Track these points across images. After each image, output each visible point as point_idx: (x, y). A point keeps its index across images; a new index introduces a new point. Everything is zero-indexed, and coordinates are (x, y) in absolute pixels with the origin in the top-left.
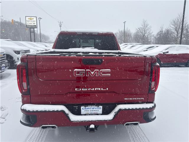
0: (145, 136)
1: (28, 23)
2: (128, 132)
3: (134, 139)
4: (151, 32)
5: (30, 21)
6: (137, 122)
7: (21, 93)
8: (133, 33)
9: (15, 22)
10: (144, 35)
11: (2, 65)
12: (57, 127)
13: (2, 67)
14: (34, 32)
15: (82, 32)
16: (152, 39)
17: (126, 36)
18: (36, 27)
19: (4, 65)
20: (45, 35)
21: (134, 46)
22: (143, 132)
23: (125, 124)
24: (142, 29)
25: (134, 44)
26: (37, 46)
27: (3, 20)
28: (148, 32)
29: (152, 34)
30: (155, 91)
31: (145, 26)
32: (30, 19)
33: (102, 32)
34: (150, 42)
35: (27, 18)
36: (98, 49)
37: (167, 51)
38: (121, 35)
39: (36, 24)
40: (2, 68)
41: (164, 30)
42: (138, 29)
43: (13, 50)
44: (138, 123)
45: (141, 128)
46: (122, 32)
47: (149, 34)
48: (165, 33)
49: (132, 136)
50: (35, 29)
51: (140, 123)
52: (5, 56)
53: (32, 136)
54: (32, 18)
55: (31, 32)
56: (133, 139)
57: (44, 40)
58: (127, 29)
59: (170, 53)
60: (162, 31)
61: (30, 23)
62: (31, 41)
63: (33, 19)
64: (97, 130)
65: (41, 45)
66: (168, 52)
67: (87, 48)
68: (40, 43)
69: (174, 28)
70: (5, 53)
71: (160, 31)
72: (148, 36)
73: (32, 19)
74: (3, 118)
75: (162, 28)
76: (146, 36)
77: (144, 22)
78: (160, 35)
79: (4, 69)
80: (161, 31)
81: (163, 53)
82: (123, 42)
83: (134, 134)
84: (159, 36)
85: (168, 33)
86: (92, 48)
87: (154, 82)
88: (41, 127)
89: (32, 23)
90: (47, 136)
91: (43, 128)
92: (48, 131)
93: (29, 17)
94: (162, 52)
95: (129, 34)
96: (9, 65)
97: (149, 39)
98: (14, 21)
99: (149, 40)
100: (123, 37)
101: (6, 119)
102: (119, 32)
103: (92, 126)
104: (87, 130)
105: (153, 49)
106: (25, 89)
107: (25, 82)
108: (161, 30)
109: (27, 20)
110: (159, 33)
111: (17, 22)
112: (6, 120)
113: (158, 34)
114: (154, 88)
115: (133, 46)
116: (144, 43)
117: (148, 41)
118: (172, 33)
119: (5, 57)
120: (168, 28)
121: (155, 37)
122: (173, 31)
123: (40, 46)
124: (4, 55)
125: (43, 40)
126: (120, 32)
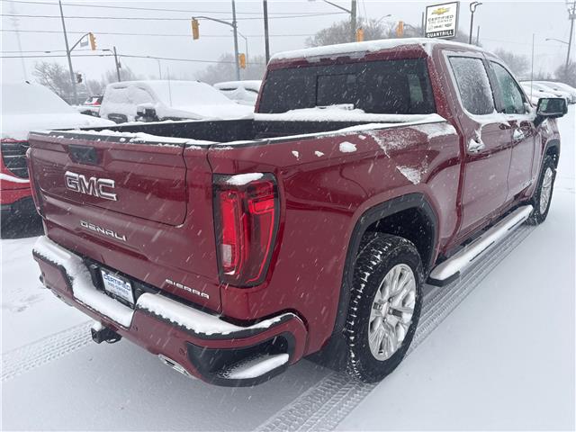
1: (432, 27)
5: (436, 19)
18: (452, 34)
32: (439, 14)
35: (431, 10)
54: (446, 7)
61: (437, 26)
63: (447, 10)
67: (334, 105)
89: (444, 23)
93: (437, 8)
109: (429, 16)
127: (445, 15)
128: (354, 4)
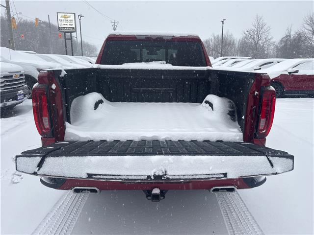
0: (248, 211)
1: (62, 25)
2: (220, 202)
3: (229, 215)
4: (270, 37)
5: (64, 20)
6: (233, 187)
7: (41, 134)
8: (238, 40)
9: (40, 23)
10: (257, 43)
11: (19, 92)
12: (98, 190)
13: (19, 95)
14: (71, 39)
15: (146, 36)
16: (271, 50)
17: (226, 45)
18: (73, 30)
19: (21, 92)
20: (89, 44)
21: (238, 62)
22: (244, 204)
23: (212, 189)
24: (254, 33)
25: (239, 58)
26: (75, 62)
27: (22, 20)
28: (263, 38)
29: (271, 41)
30: (266, 134)
31: (260, 26)
32: (65, 18)
33: (178, 36)
34: (267, 54)
35: (60, 15)
36: (173, 65)
37: (295, 69)
38: (217, 44)
39: (73, 26)
40: (19, 97)
41: (293, 33)
42: (247, 33)
43: (36, 68)
44: (235, 188)
45: (242, 198)
46: (218, 37)
47: (266, 41)
48: (295, 40)
49: (225, 210)
50: (72, 34)
51: (237, 189)
52: (24, 77)
53: (61, 204)
54: (68, 14)
55: (66, 39)
56: (227, 214)
57: (89, 53)
58: (228, 33)
59: (301, 73)
60: (290, 36)
61: (65, 24)
62: (67, 55)
63: (69, 17)
64: (164, 197)
65: (83, 60)
66: (297, 72)
67: (154, 62)
68: (81, 57)
69: (310, 30)
70: (22, 72)
71: (285, 36)
72: (263, 45)
73: (67, 18)
74: (18, 175)
75: (289, 31)
76: (260, 45)
77: (258, 20)
78: (286, 42)
79: (23, 99)
80: (287, 36)
81: (289, 73)
82: (219, 55)
83: (228, 206)
84: (283, 45)
85: (299, 39)
86: (161, 63)
87: (265, 119)
88: (73, 189)
89: (68, 23)
90: (85, 204)
91: (77, 191)
92: (88, 198)
93: (63, 14)
94: (286, 71)
95: (230, 41)
96: (31, 92)
97: (265, 49)
98: (39, 20)
99: (266, 52)
100: (221, 46)
101: (22, 176)
102: (213, 38)
103: (156, 191)
104: (147, 197)
105: (271, 66)
106: (46, 127)
107: (46, 116)
108: (288, 34)
109: (59, 18)
110: (285, 39)
111: (44, 23)
112: (22, 178)
113: (282, 40)
114: (263, 130)
115: (236, 62)
116: (255, 57)
117: (264, 53)
118: (307, 38)
119: (22, 79)
120: (301, 29)
121: (277, 47)
122: (309, 35)
123: (81, 63)
124: (21, 75)
125: (86, 52)
126: (215, 39)
127: (69, 19)
128: (7, 3)
